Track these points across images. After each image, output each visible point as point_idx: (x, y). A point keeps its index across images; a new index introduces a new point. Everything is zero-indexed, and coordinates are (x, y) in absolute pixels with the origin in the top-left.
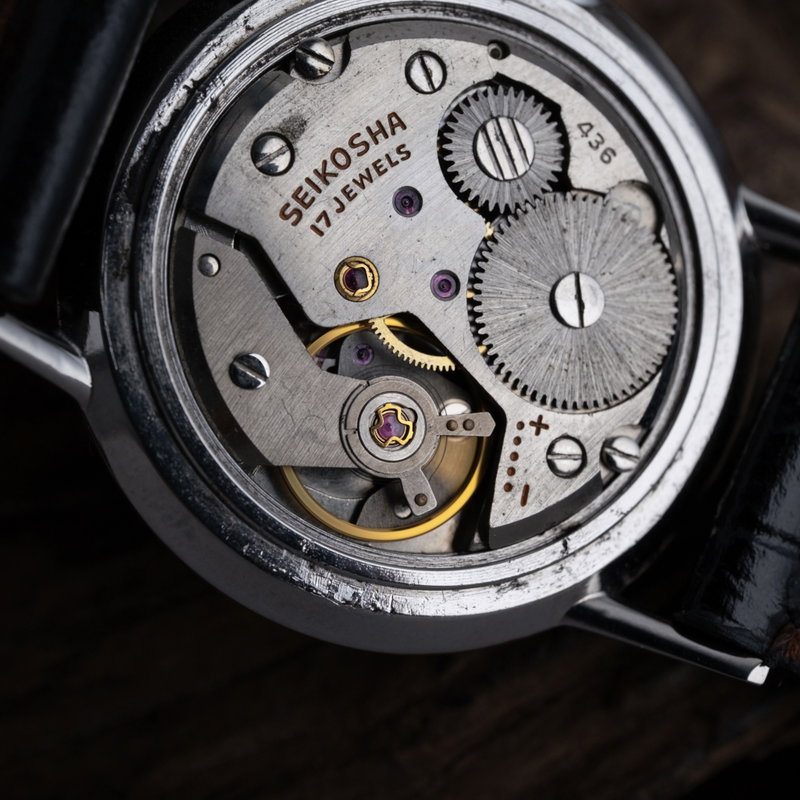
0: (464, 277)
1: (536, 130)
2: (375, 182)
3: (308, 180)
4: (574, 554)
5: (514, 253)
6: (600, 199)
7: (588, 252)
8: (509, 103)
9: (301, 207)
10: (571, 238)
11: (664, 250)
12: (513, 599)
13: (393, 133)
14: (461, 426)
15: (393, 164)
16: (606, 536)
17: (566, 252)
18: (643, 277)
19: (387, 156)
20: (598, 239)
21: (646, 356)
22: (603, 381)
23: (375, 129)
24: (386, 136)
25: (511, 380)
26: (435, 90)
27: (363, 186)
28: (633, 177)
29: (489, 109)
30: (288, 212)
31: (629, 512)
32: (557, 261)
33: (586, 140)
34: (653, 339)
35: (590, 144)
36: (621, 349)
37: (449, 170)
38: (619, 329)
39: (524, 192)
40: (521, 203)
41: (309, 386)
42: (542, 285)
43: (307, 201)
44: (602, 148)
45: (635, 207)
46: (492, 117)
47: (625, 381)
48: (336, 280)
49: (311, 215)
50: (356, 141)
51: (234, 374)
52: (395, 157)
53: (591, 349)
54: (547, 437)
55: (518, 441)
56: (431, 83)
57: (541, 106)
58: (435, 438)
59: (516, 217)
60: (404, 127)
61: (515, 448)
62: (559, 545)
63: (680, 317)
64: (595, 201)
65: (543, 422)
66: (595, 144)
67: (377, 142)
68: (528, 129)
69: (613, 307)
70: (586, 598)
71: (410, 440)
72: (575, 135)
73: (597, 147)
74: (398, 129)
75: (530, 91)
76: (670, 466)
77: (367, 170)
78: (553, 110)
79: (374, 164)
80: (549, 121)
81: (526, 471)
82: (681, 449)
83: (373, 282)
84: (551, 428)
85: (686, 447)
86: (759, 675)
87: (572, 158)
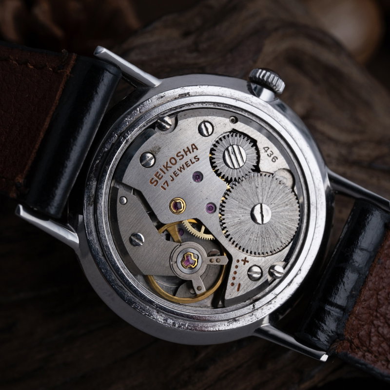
0: (218, 206)
1: (247, 150)
2: (185, 170)
3: (161, 169)
4: (257, 309)
5: (237, 196)
6: (271, 175)
7: (266, 196)
8: (237, 140)
9: (157, 179)
10: (259, 190)
11: (295, 195)
12: (234, 326)
13: (193, 151)
14: (215, 261)
15: (192, 163)
16: (270, 303)
17: (257, 196)
18: (287, 205)
19: (190, 160)
20: (270, 191)
21: (287, 235)
22: (270, 244)
23: (186, 150)
24: (190, 153)
25: (235, 244)
26: (209, 135)
27: (181, 171)
28: (284, 167)
29: (229, 142)
30: (153, 181)
31: (279, 294)
32: (254, 199)
33: (266, 153)
34: (290, 228)
35: (268, 155)
36: (277, 233)
37: (214, 165)
38: (277, 225)
39: (242, 173)
40: (241, 177)
41: (159, 245)
42: (248, 208)
43: (160, 177)
44: (272, 156)
45: (285, 178)
46: (230, 145)
47: (279, 244)
48: (170, 207)
49: (161, 182)
50: (179, 155)
51: (131, 241)
52: (194, 160)
53: (266, 232)
54: (248, 265)
55: (237, 267)
56: (208, 132)
57: (249, 141)
58: (206, 266)
59: (239, 183)
60: (197, 149)
61: (235, 270)
62: (252, 306)
63: (301, 220)
64: (269, 176)
65: (247, 260)
66: (270, 155)
67: (187, 155)
68: (244, 149)
69: (275, 216)
70: (262, 326)
71: (196, 266)
72: (262, 151)
73: (270, 156)
74: (195, 150)
75: (245, 135)
76: (295, 276)
77: (183, 165)
78: (254, 142)
79: (186, 163)
80: (252, 146)
81: (239, 278)
82: (300, 270)
83: (184, 207)
84: (249, 262)
85: (302, 269)
86: (325, 358)
87: (261, 160)
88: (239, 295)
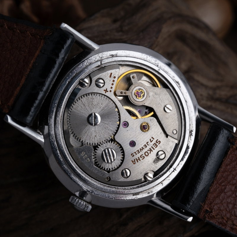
0: (121, 126)
2: (139, 149)
3: (154, 149)
4: (99, 61)
5: (109, 131)
6: (86, 143)
8: (107, 166)
9: (156, 143)
10: (94, 134)
12: (114, 53)
13: (135, 160)
15: (135, 152)
17: (95, 131)
21: (77, 105)
23: (139, 161)
26: (125, 169)
27: (142, 148)
30: (159, 142)
37: (122, 151)
38: (84, 112)
40: (106, 143)
43: (155, 145)
47: (84, 99)
48: (149, 128)
49: (154, 141)
50: (143, 158)
52: (135, 154)
53: (91, 108)
54: (104, 88)
58: (131, 91)
59: (107, 140)
61: (112, 86)
62: (102, 63)
65: (105, 92)
67: (138, 158)
71: (135, 91)
74: (133, 160)
77: (141, 151)
78: (96, 164)
79: (139, 152)
81: (110, 81)
84: (103, 90)
88: (111, 71)
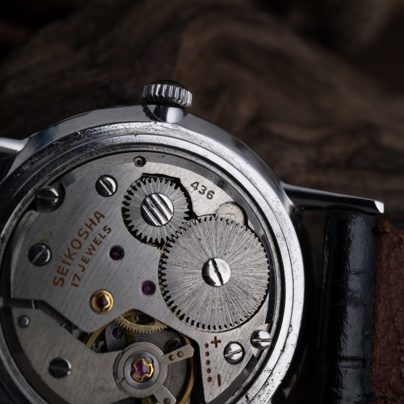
0: (156, 281)
1: (170, 195)
2: (97, 250)
3: (63, 261)
4: (253, 399)
5: (178, 260)
6: (213, 217)
7: (215, 246)
8: (153, 186)
9: (62, 276)
10: (203, 242)
11: (253, 231)
13: (99, 222)
14: (177, 357)
15: (103, 238)
16: (266, 384)
17: (204, 250)
18: (246, 248)
19: (100, 235)
20: (218, 238)
21: (259, 287)
22: (241, 308)
23: (89, 223)
24: (96, 225)
25: (195, 324)
26: (114, 193)
27: (91, 254)
28: (226, 201)
29: (144, 193)
30: (56, 281)
31: (274, 369)
32: (201, 256)
33: (197, 191)
34: (260, 278)
35: (199, 192)
36: (245, 289)
37: (133, 230)
38: (242, 279)
39: (173, 227)
40: (174, 233)
41: (93, 364)
42: (196, 271)
43: (65, 272)
44: (206, 192)
45: (232, 214)
46: (147, 196)
47: (254, 305)
48: (91, 306)
49: (68, 279)
50: (81, 233)
51: (52, 372)
52: (104, 233)
53: (230, 294)
54: (222, 346)
55: (207, 354)
56: (111, 189)
57: (169, 182)
58: (166, 367)
59: (173, 241)
60: (104, 217)
61: (207, 358)
62: (244, 398)
63: (270, 262)
64: (211, 219)
65: (218, 339)
66: (202, 192)
67: (92, 229)
68: (166, 196)
69: (234, 269)
71: (153, 373)
72: (190, 190)
73: (204, 193)
74: (101, 219)
75: (161, 176)
76: (287, 337)
77: (91, 245)
78: (177, 182)
79: (94, 241)
80: (176, 188)
81: (216, 368)
82: (290, 326)
83: (110, 300)
84: (222, 341)
85: (293, 324)
87: (193, 202)
88: (222, 391)
